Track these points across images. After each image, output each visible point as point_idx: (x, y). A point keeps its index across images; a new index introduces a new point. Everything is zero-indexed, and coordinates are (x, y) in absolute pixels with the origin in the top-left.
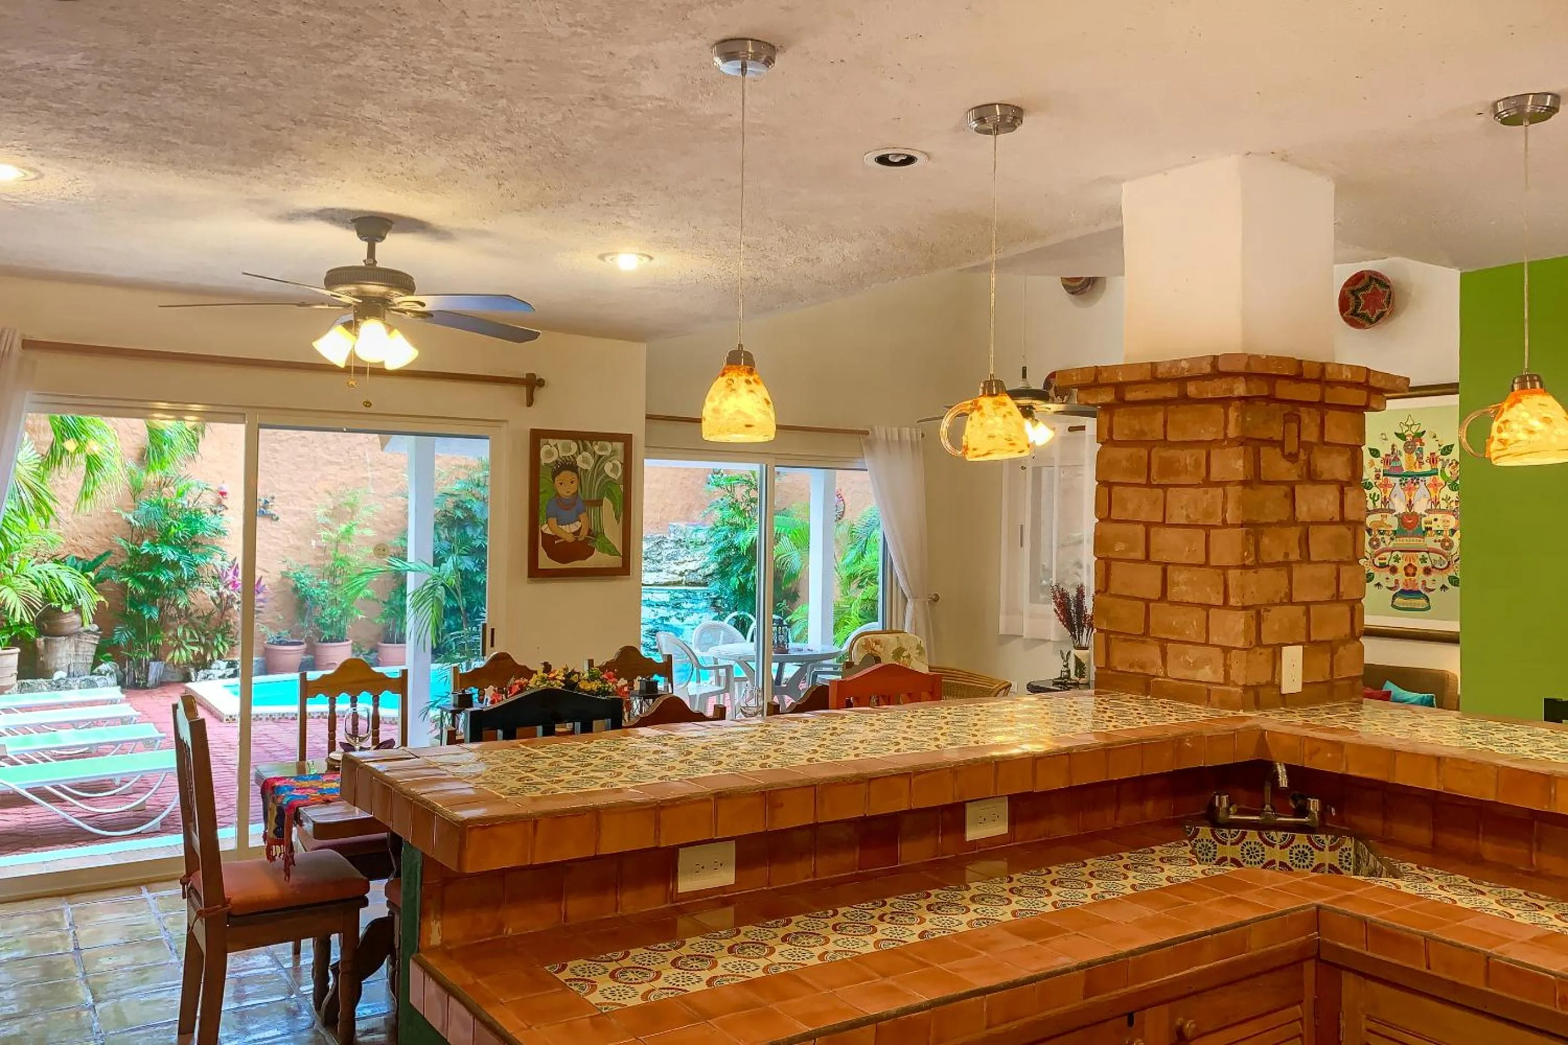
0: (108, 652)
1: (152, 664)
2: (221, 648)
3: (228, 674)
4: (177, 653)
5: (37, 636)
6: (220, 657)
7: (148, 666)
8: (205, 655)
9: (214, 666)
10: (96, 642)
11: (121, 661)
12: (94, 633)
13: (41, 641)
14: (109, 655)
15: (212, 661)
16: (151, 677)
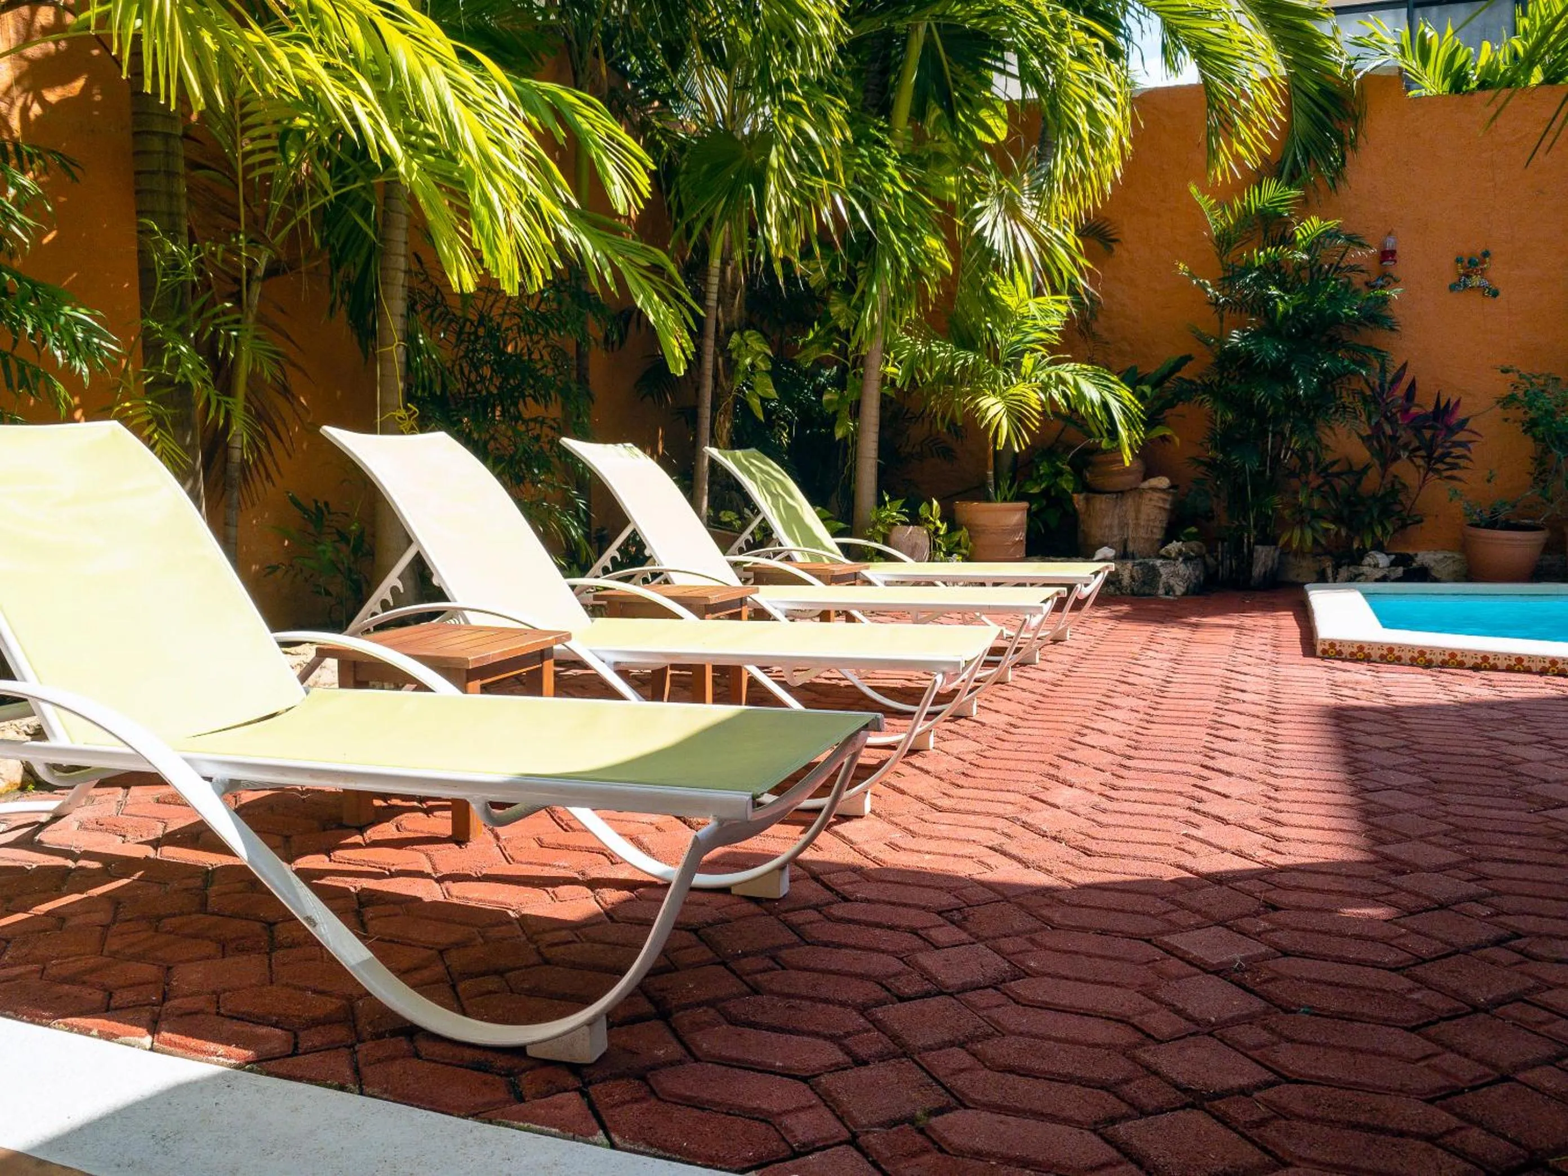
0: (1192, 525)
1: (1259, 548)
2: (1378, 531)
3: (1393, 576)
4: (1297, 534)
5: (1075, 491)
6: (1379, 547)
7: (1251, 552)
8: (1350, 540)
9: (1368, 560)
10: (1167, 506)
11: (1209, 540)
12: (1163, 490)
13: (1079, 500)
14: (1193, 529)
15: (1362, 553)
16: (1258, 570)
